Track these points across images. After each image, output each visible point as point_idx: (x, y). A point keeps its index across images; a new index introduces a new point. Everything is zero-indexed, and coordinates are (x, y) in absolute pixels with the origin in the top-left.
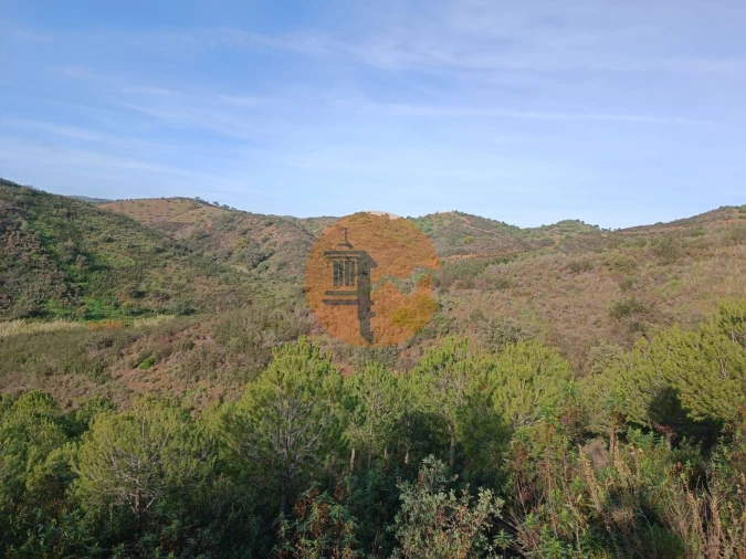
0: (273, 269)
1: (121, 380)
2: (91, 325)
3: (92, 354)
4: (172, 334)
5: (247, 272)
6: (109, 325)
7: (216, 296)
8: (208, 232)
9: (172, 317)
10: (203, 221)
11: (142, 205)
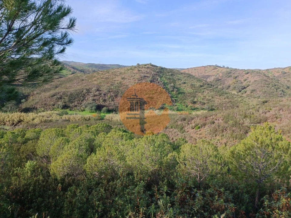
0: (248, 93)
1: (189, 133)
2: (178, 113)
3: (179, 123)
4: (206, 118)
5: (237, 94)
6: (185, 113)
7: (223, 104)
8: (220, 78)
9: (206, 111)
10: (218, 74)
11: (195, 70)
